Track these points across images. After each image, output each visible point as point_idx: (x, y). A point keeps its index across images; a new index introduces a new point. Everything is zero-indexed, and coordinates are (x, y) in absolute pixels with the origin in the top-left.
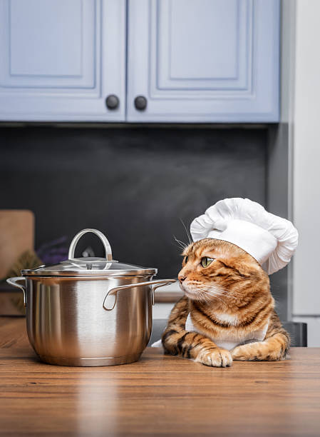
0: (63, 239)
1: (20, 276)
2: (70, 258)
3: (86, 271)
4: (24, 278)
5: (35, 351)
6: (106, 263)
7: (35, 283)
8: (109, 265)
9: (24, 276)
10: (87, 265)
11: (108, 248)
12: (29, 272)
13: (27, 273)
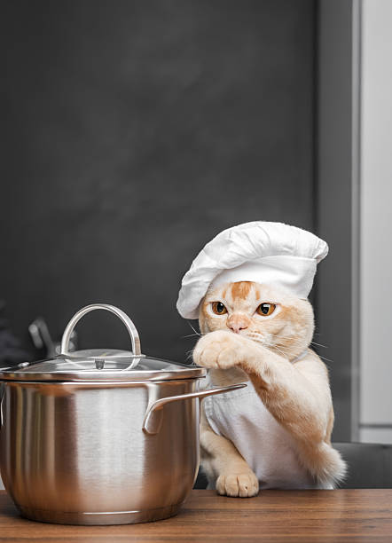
2: (63, 353)
6: (132, 359)
7: (13, 391)
8: (135, 362)
10: (97, 362)
11: (134, 333)
12: (5, 374)
13: (2, 376)
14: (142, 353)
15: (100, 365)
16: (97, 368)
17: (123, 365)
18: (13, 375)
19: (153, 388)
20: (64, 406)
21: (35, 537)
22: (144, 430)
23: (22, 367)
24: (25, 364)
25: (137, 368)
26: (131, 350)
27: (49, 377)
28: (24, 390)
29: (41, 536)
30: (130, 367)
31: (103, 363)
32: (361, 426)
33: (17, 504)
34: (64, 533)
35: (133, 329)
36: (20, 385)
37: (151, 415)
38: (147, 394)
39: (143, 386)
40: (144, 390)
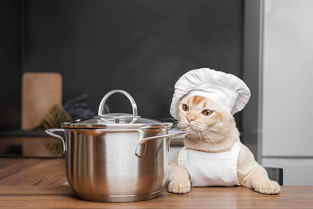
1: (60, 128)
2: (99, 114)
3: (114, 124)
4: (63, 130)
6: (133, 118)
7: (72, 134)
9: (63, 128)
11: (134, 106)
12: (68, 125)
13: (66, 126)
14: (138, 115)
15: (117, 121)
16: (116, 123)
17: (128, 121)
18: (72, 126)
19: (142, 133)
20: (99, 142)
22: (136, 154)
23: (77, 122)
24: (78, 120)
25: (136, 122)
26: (132, 114)
27: (90, 126)
28: (78, 134)
30: (132, 122)
31: (119, 120)
33: (74, 191)
34: (98, 206)
35: (133, 103)
36: (76, 131)
37: (139, 146)
38: (139, 136)
39: (137, 132)
40: (137, 134)
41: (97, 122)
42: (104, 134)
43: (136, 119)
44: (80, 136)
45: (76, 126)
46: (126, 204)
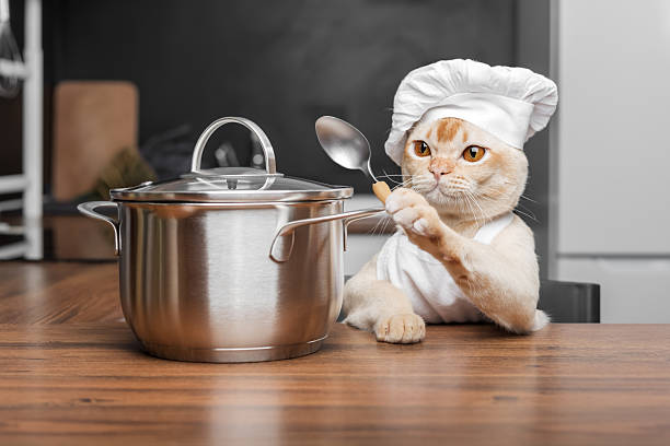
0: (184, 129)
1: (108, 199)
2: (193, 170)
3: (226, 192)
4: (116, 204)
5: (134, 331)
6: (265, 178)
7: (133, 213)
8: (270, 181)
9: (115, 201)
10: (229, 182)
11: (269, 150)
12: (123, 194)
13: (120, 196)
14: (278, 171)
15: (232, 185)
16: (230, 188)
17: (257, 184)
18: (132, 197)
19: (284, 210)
20: (192, 231)
21: (153, 375)
22: (271, 257)
23: (144, 187)
24: (147, 183)
25: (273, 187)
26: (265, 168)
27: (171, 196)
28: (146, 214)
29: (160, 375)
30: (264, 187)
31: (236, 183)
32: (558, 256)
33: (137, 337)
34: (188, 372)
35: (267, 145)
36: (140, 206)
37: (280, 240)
38: (277, 216)
39: (273, 208)
40: (273, 212)
41: (187, 186)
42: (201, 213)
43: (272, 181)
44: (151, 217)
45: (142, 197)
46: (251, 367)
